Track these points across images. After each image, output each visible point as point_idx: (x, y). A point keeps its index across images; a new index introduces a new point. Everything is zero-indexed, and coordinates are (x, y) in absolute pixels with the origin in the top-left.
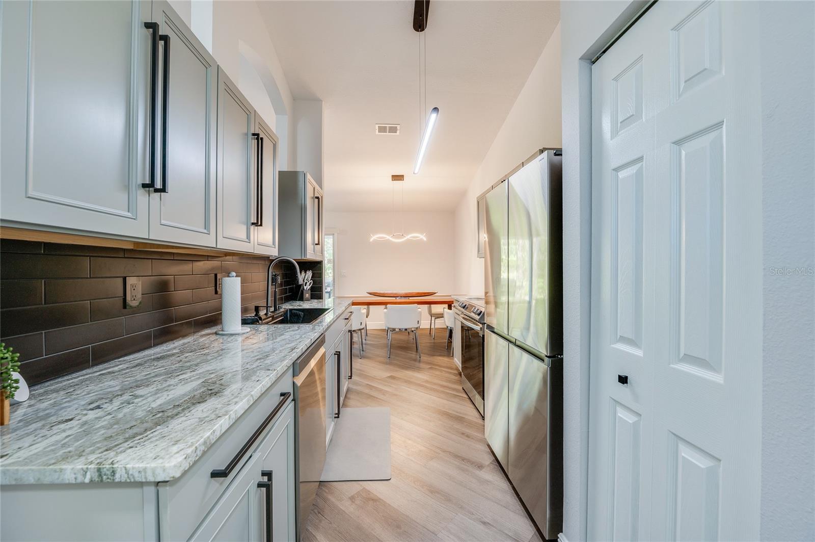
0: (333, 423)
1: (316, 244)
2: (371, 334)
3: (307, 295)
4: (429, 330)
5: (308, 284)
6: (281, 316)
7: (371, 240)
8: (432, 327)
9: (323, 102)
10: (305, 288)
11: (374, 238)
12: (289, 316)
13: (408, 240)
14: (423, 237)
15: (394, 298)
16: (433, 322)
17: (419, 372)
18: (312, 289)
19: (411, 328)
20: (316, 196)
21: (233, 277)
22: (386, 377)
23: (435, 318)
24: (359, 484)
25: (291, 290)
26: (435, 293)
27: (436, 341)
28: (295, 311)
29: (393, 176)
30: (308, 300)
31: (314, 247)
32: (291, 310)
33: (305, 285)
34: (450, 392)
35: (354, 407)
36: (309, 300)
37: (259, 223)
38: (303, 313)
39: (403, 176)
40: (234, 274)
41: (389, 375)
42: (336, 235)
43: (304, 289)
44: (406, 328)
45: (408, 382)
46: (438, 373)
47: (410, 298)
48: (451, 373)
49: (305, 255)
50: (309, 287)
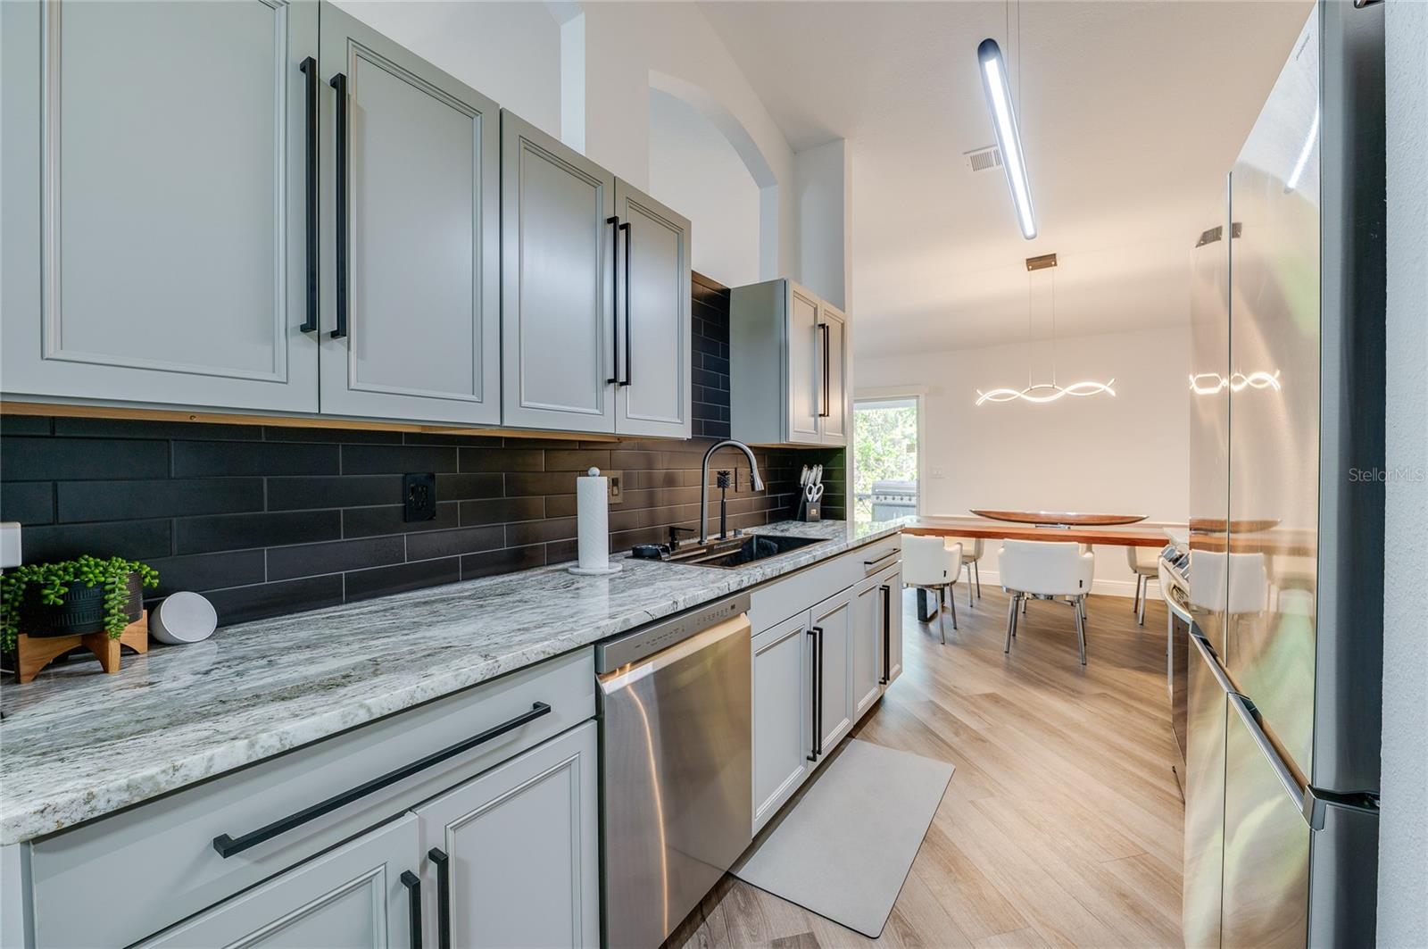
0: (801, 768)
1: (820, 415)
2: (989, 595)
3: (814, 512)
4: (1134, 602)
5: (815, 490)
6: (735, 547)
7: (979, 402)
8: (1141, 596)
9: (846, 141)
10: (810, 497)
11: (984, 398)
12: (755, 547)
13: (1067, 397)
14: (1107, 388)
15: (1033, 525)
16: (1142, 584)
17: (1066, 701)
18: (825, 500)
19: (1065, 596)
20: (819, 323)
21: (594, 475)
22: (980, 695)
23: (1147, 578)
24: (807, 919)
25: (785, 501)
26: (1143, 519)
27: (1145, 632)
28: (764, 541)
29: (1029, 261)
30: (814, 520)
31: (816, 422)
32: (759, 537)
33: (810, 493)
34: (1131, 768)
35: (881, 744)
36: (817, 521)
37: (622, 378)
38: (776, 545)
39: (1055, 255)
40: (596, 470)
41: (988, 690)
42: (922, 399)
43: (808, 501)
44: (1050, 592)
45: (1025, 716)
46: (1118, 712)
47: (1072, 527)
48: (1155, 719)
49: (787, 436)
50: (817, 497)
